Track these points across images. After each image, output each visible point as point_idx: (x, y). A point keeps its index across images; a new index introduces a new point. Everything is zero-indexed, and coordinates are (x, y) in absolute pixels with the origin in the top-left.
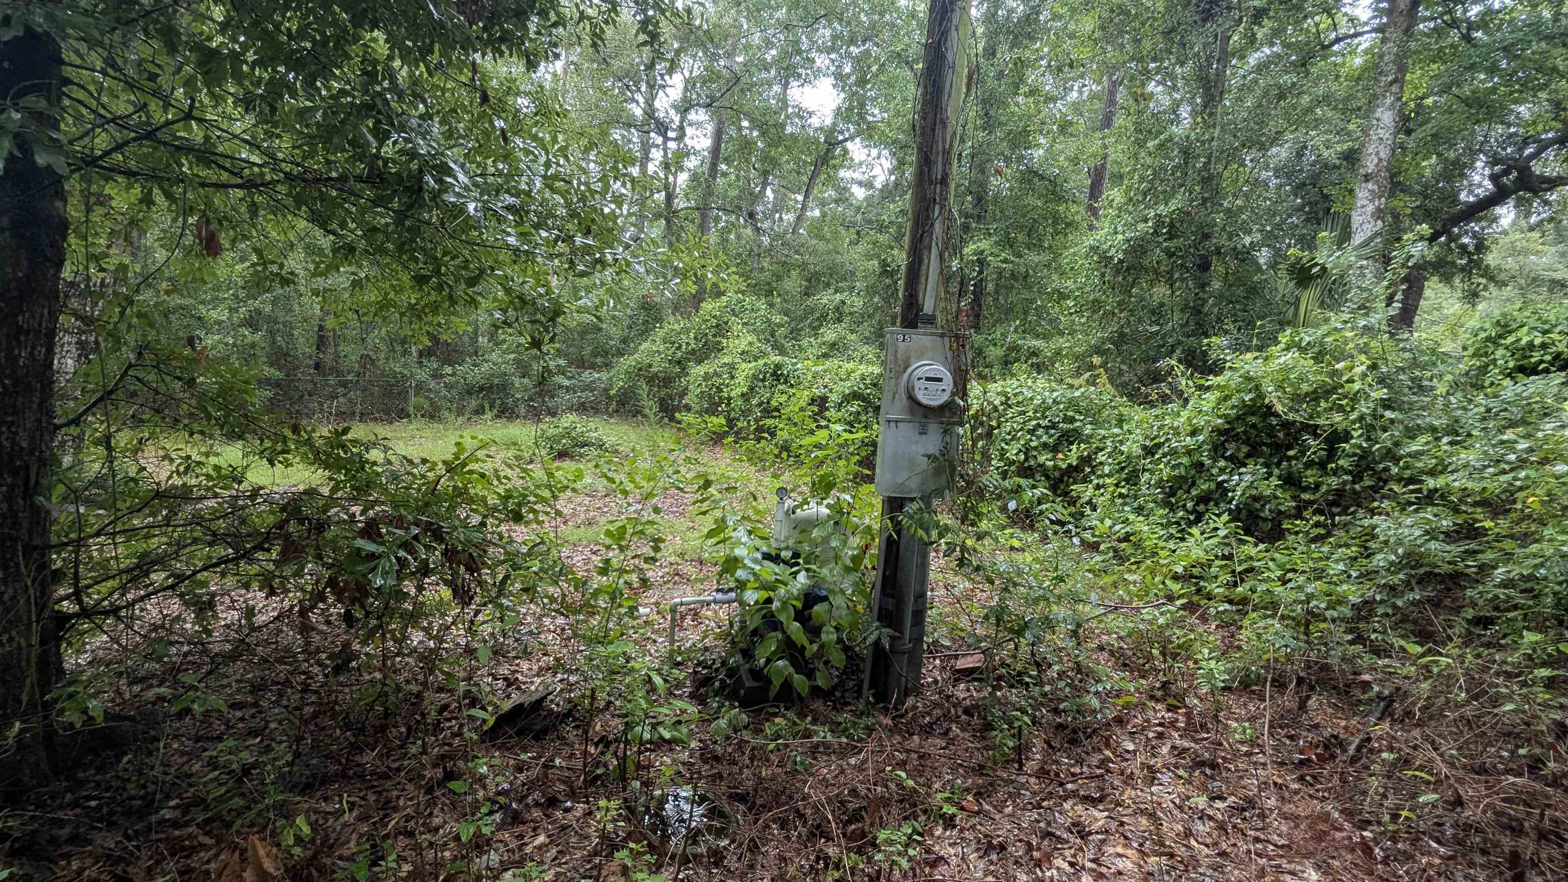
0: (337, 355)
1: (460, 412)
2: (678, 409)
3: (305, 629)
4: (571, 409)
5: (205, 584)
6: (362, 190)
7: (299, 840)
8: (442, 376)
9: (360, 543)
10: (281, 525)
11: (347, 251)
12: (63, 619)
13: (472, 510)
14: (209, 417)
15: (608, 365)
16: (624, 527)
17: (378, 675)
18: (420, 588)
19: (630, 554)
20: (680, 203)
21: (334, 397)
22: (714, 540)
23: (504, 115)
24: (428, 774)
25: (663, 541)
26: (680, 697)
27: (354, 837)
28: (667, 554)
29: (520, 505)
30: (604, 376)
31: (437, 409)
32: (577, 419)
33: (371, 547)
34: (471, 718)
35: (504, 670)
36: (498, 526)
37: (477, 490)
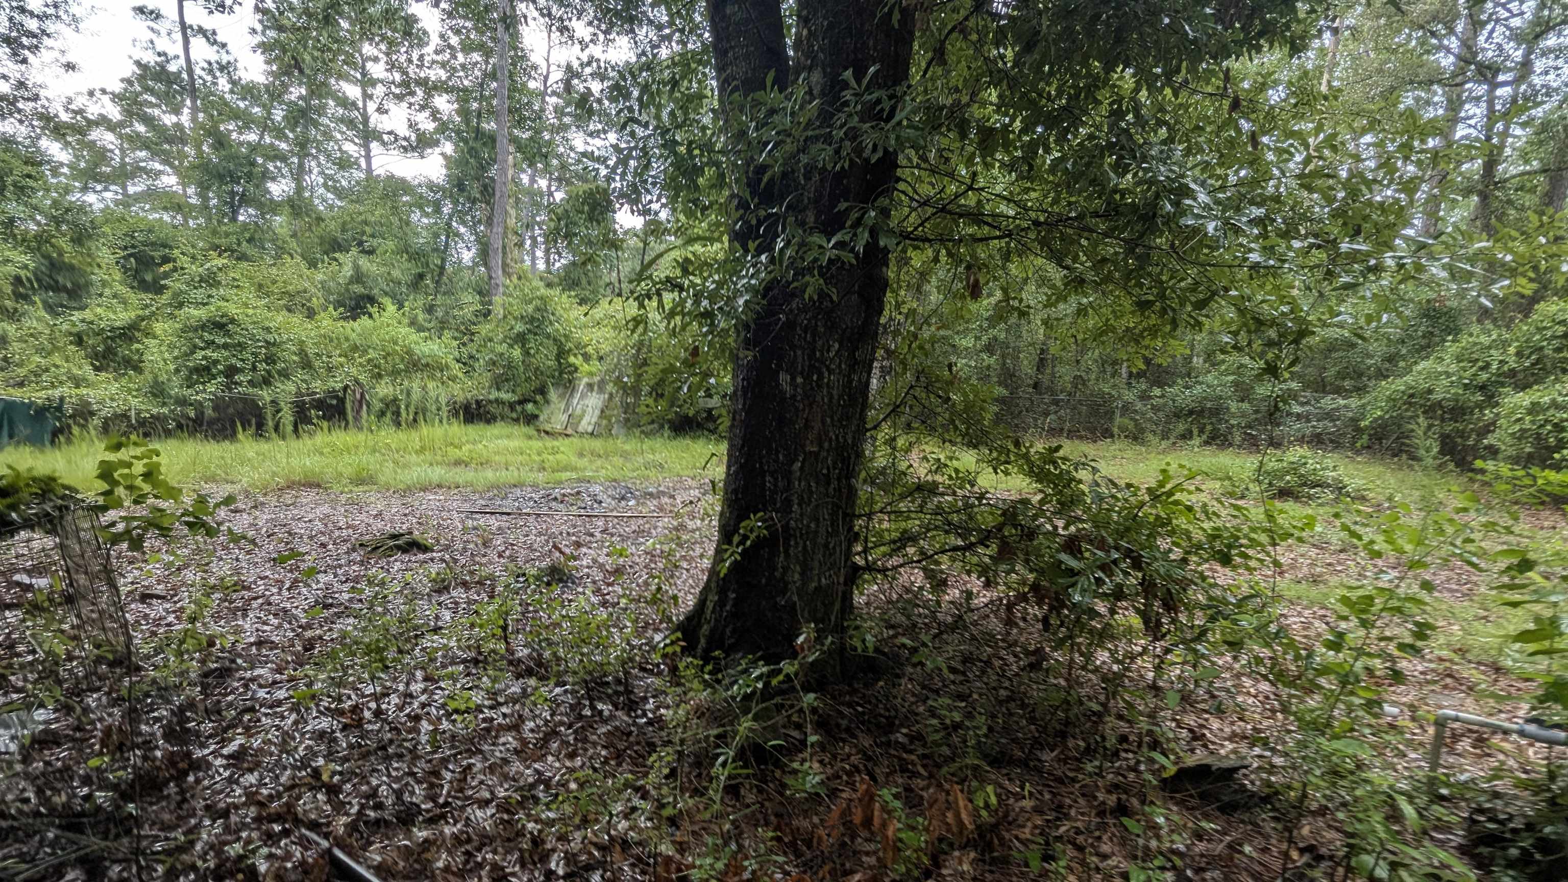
0: (1053, 374)
1: (1165, 436)
2: (1475, 452)
3: (1010, 622)
4: (1301, 440)
5: (938, 563)
6: (1097, 224)
7: (987, 806)
8: (1150, 397)
9: (1064, 557)
10: (1000, 527)
11: (1077, 283)
12: (856, 568)
13: (1174, 543)
14: (956, 428)
15: (1360, 390)
16: (1371, 598)
17: (1063, 682)
18: (1113, 612)
19: (1375, 632)
20: (1509, 169)
21: (1046, 414)
22: (1532, 647)
23: (1253, 116)
24: (1101, 796)
25: (1433, 628)
26: (1442, 844)
27: (1029, 824)
28: (1436, 647)
29: (1230, 547)
30: (1354, 402)
31: (1142, 431)
32: (1309, 454)
33: (1073, 563)
34: (1152, 761)
35: (1190, 720)
36: (1199, 564)
37: (1181, 522)
